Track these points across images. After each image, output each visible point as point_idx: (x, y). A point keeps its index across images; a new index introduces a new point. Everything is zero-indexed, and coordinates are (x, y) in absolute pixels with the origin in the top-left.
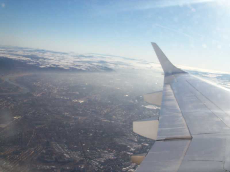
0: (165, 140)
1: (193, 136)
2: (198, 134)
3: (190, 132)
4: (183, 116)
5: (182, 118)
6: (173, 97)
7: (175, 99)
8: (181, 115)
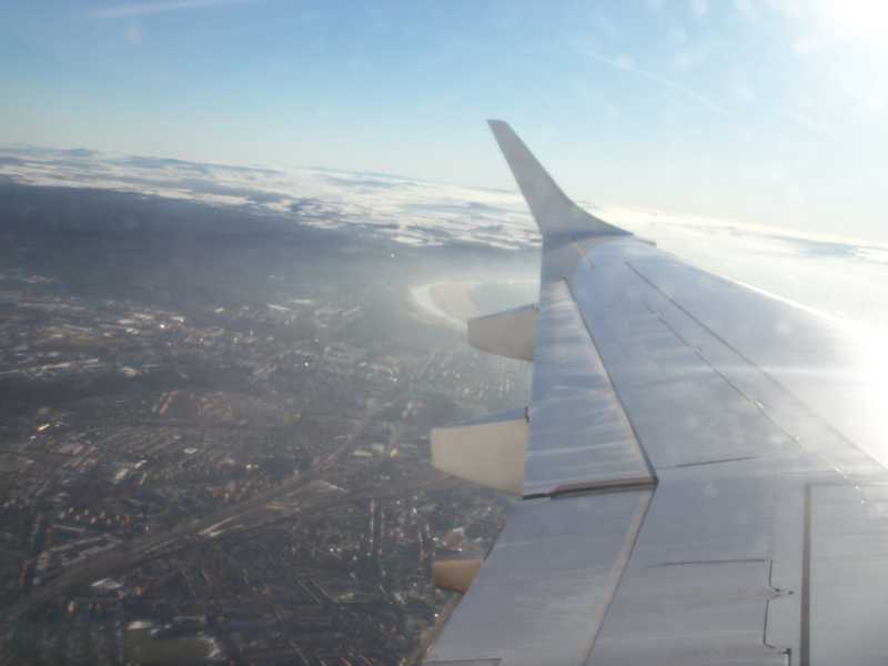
0: (557, 494)
1: (659, 474)
2: (680, 466)
3: (648, 462)
4: (618, 397)
5: (615, 407)
6: (577, 326)
7: (584, 333)
8: (610, 395)
